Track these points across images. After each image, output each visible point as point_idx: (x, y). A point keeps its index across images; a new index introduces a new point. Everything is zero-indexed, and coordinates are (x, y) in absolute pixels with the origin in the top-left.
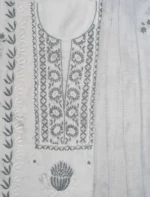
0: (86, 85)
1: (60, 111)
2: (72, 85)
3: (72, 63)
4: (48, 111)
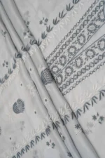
0: (90, 66)
1: (65, 62)
2: (84, 57)
3: (96, 43)
4: (61, 55)
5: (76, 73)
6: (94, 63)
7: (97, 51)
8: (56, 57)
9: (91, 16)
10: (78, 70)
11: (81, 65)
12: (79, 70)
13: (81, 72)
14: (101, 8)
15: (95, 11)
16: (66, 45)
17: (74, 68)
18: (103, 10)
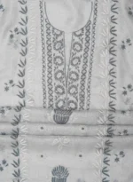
5: (80, 85)
6: (86, 63)
7: (78, 55)
8: (51, 95)
9: (49, 40)
10: (79, 82)
11: (77, 75)
12: (80, 80)
13: (83, 80)
14: (51, 28)
15: (49, 34)
16: (50, 78)
17: (75, 84)
18: (54, 28)
